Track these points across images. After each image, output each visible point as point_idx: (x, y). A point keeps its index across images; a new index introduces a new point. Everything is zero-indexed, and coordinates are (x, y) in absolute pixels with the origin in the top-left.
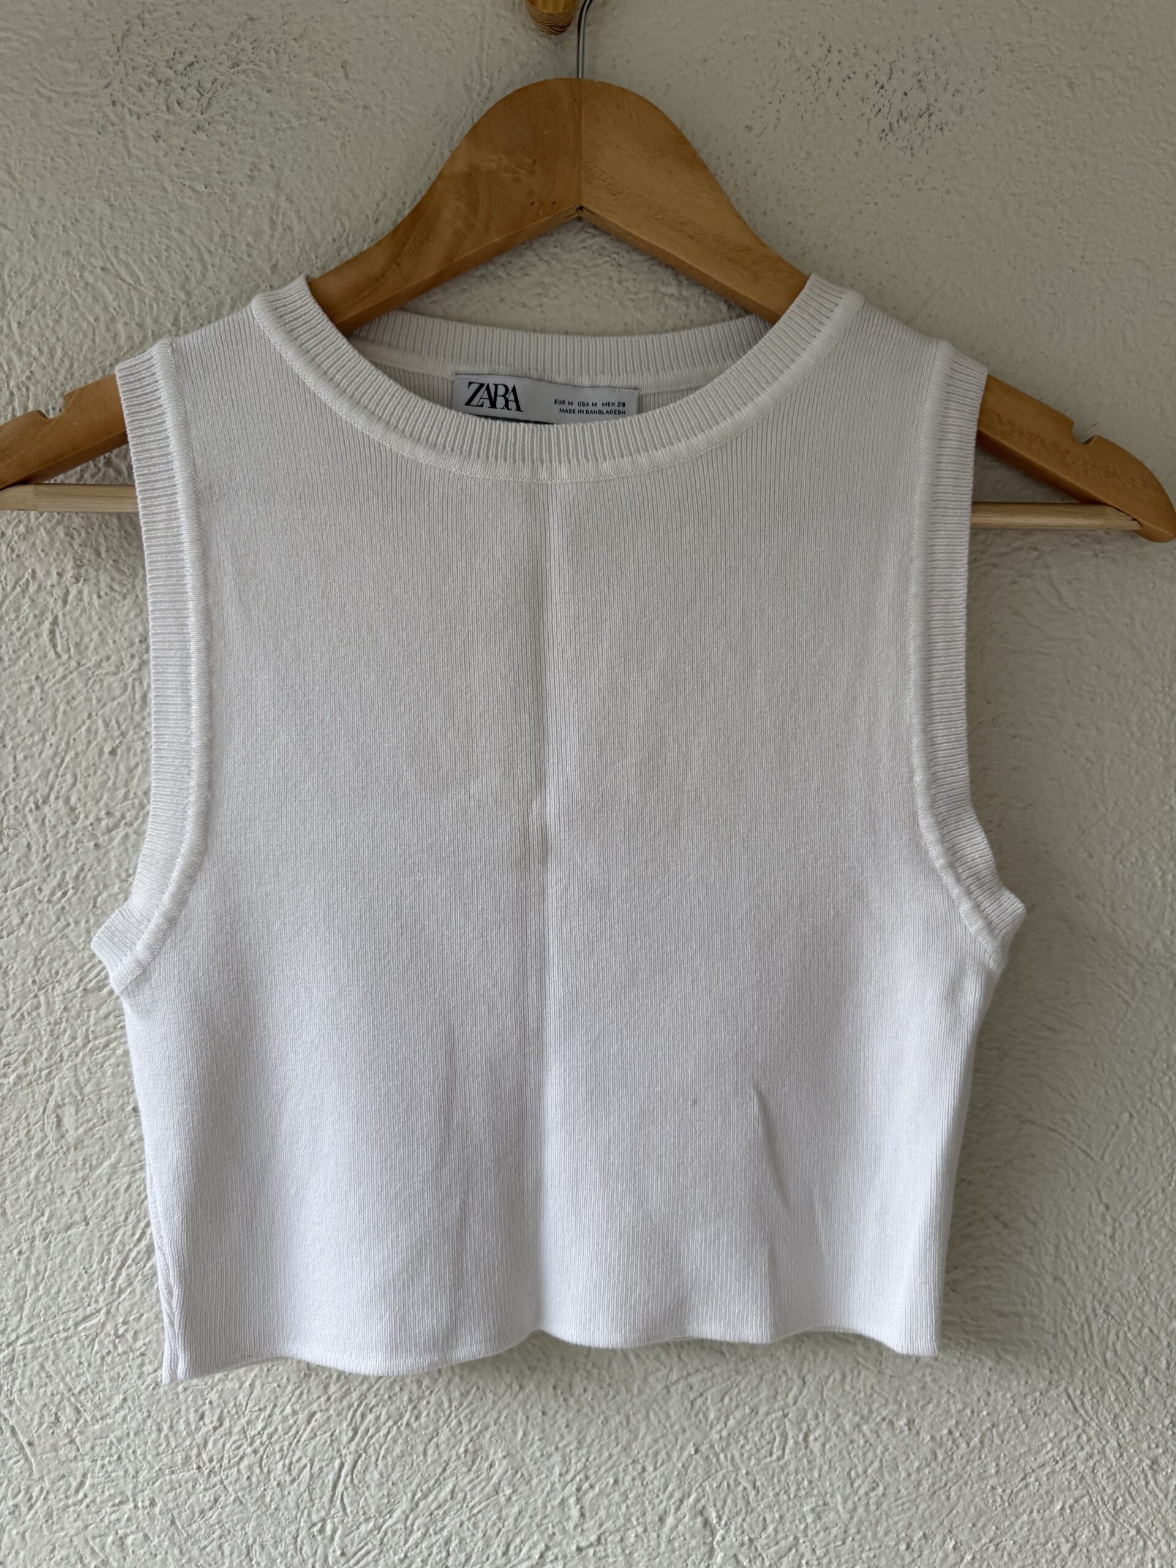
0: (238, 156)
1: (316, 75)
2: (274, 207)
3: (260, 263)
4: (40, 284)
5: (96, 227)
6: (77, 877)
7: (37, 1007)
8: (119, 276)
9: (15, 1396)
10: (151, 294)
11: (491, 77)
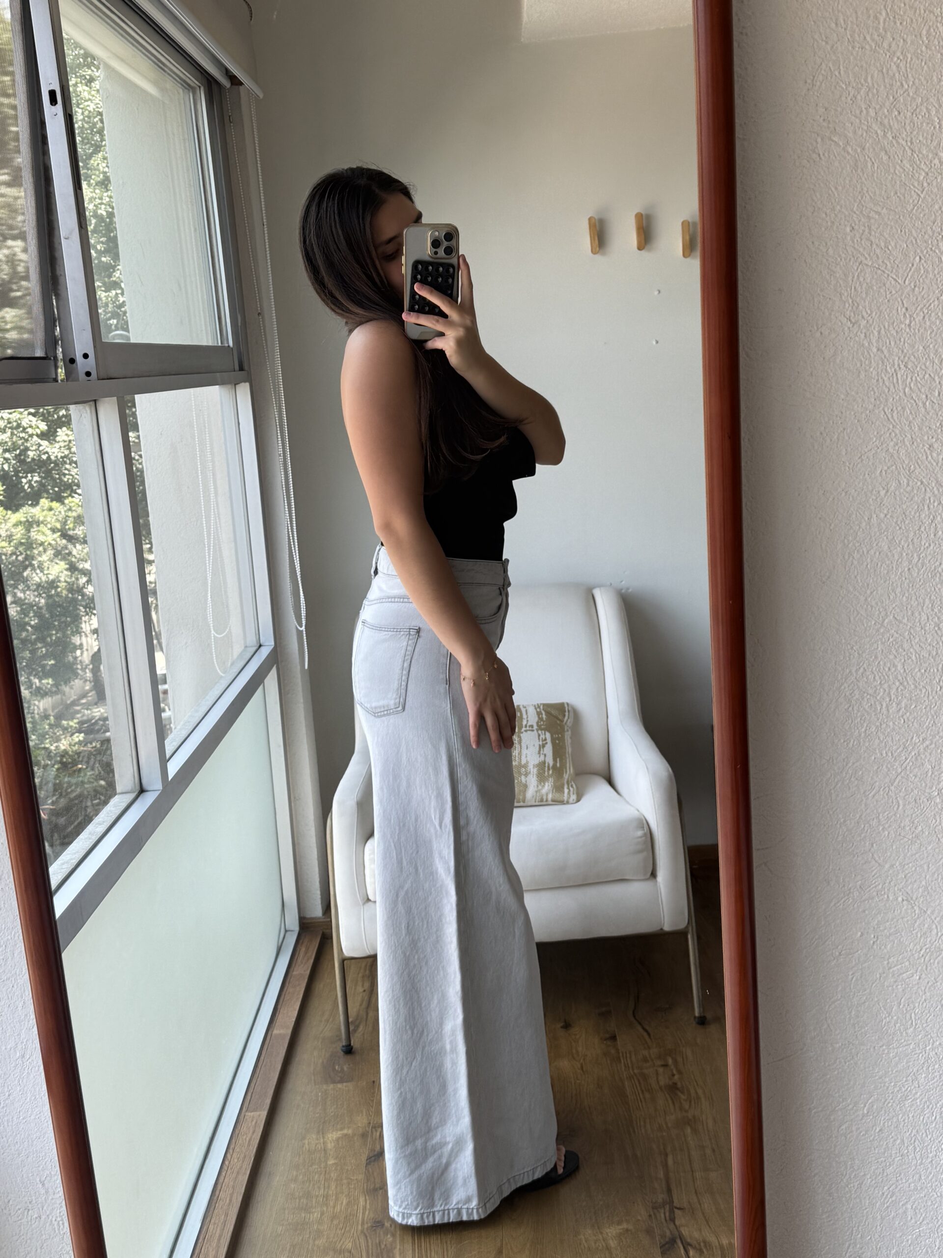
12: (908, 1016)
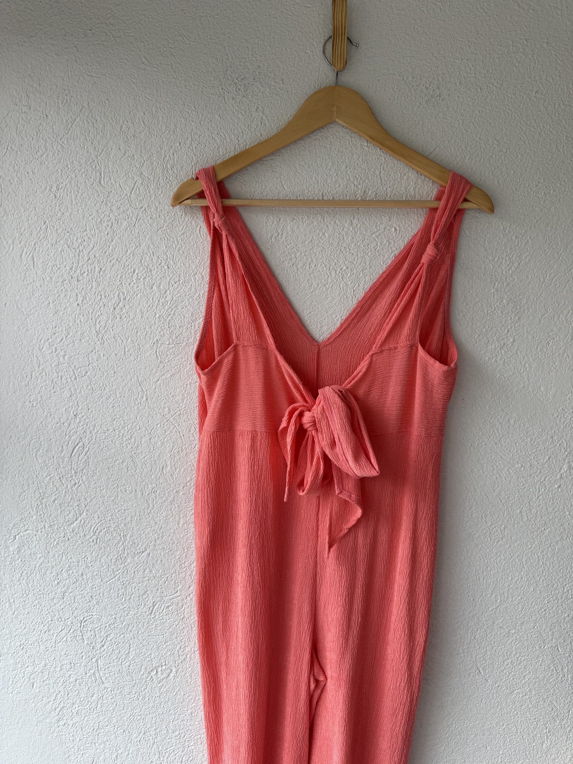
0: (253, 104)
1: (275, 82)
2: (262, 118)
3: (257, 133)
4: (201, 137)
5: (216, 122)
6: (203, 294)
7: (191, 326)
8: (221, 136)
9: (180, 423)
10: (229, 141)
11: (321, 84)
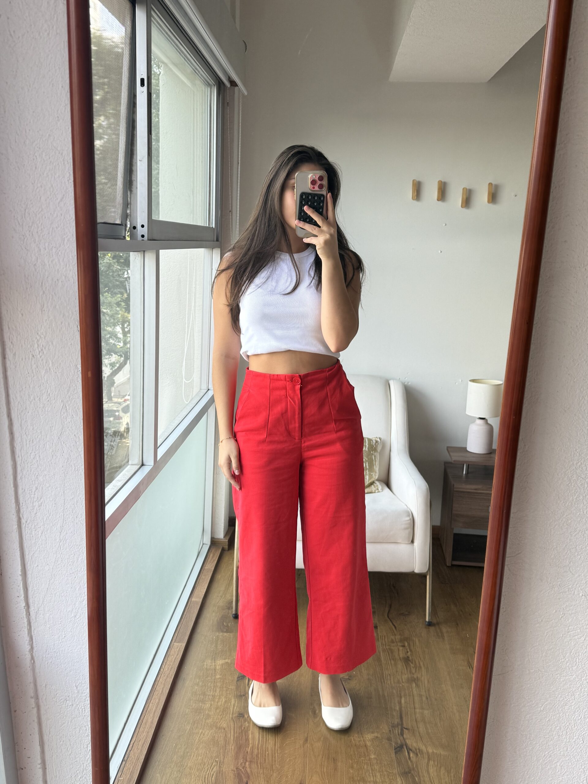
12: (575, 659)
